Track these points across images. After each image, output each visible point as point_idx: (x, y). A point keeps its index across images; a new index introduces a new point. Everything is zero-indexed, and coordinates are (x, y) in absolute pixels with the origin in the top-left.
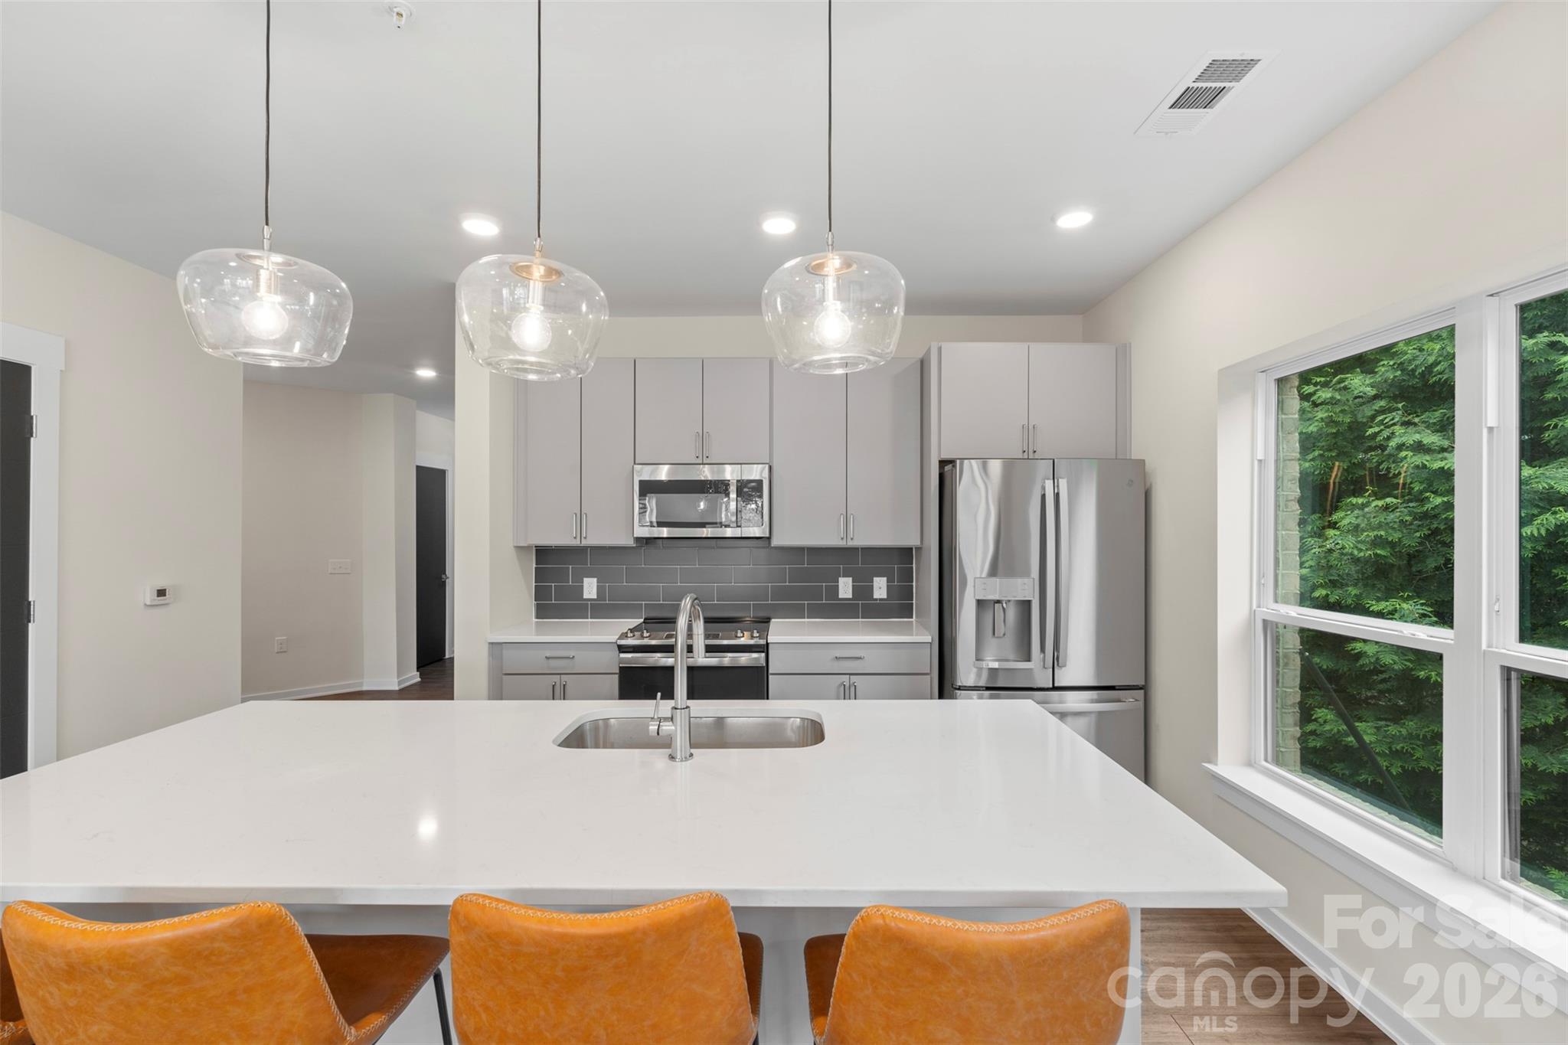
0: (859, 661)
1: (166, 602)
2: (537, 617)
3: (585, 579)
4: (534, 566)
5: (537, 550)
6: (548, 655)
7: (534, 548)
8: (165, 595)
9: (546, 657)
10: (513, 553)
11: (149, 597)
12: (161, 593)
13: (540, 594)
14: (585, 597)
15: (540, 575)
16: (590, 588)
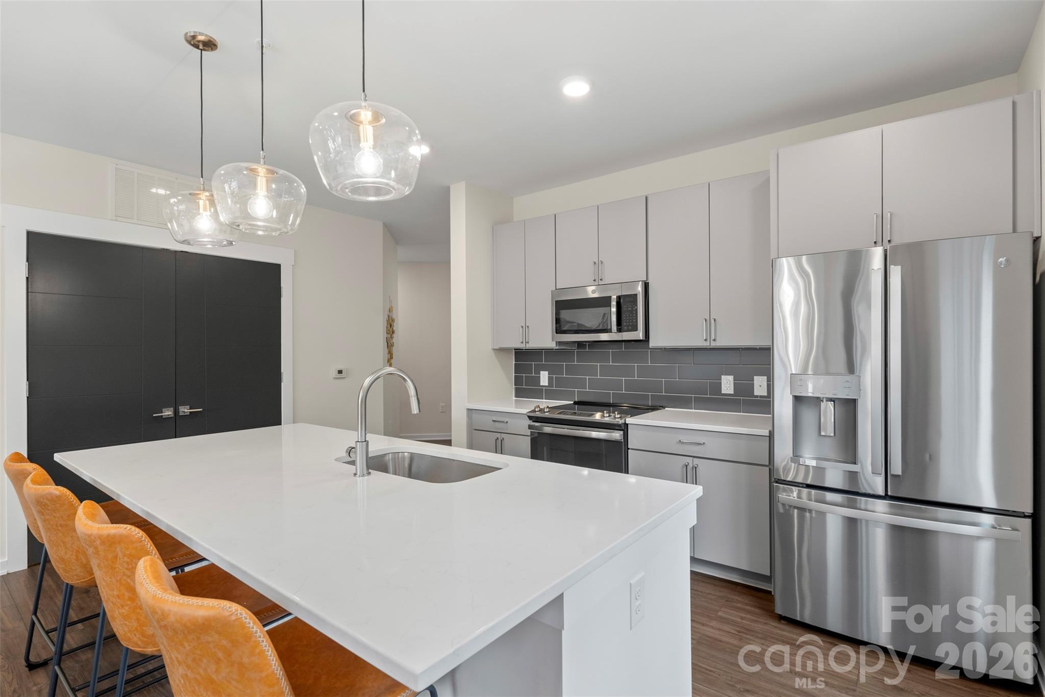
0: (701, 446)
1: (343, 377)
2: (516, 397)
3: (541, 372)
4: (514, 362)
5: (515, 352)
6: (494, 419)
7: (514, 351)
8: (342, 373)
9: (493, 421)
10: (492, 353)
11: (334, 373)
12: (340, 372)
13: (518, 381)
14: (541, 384)
15: (518, 369)
16: (544, 378)
